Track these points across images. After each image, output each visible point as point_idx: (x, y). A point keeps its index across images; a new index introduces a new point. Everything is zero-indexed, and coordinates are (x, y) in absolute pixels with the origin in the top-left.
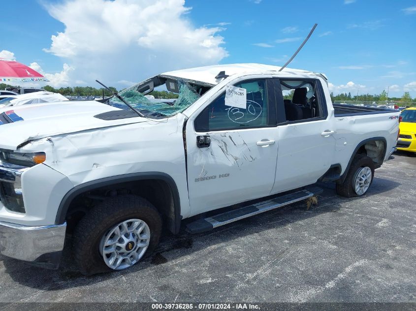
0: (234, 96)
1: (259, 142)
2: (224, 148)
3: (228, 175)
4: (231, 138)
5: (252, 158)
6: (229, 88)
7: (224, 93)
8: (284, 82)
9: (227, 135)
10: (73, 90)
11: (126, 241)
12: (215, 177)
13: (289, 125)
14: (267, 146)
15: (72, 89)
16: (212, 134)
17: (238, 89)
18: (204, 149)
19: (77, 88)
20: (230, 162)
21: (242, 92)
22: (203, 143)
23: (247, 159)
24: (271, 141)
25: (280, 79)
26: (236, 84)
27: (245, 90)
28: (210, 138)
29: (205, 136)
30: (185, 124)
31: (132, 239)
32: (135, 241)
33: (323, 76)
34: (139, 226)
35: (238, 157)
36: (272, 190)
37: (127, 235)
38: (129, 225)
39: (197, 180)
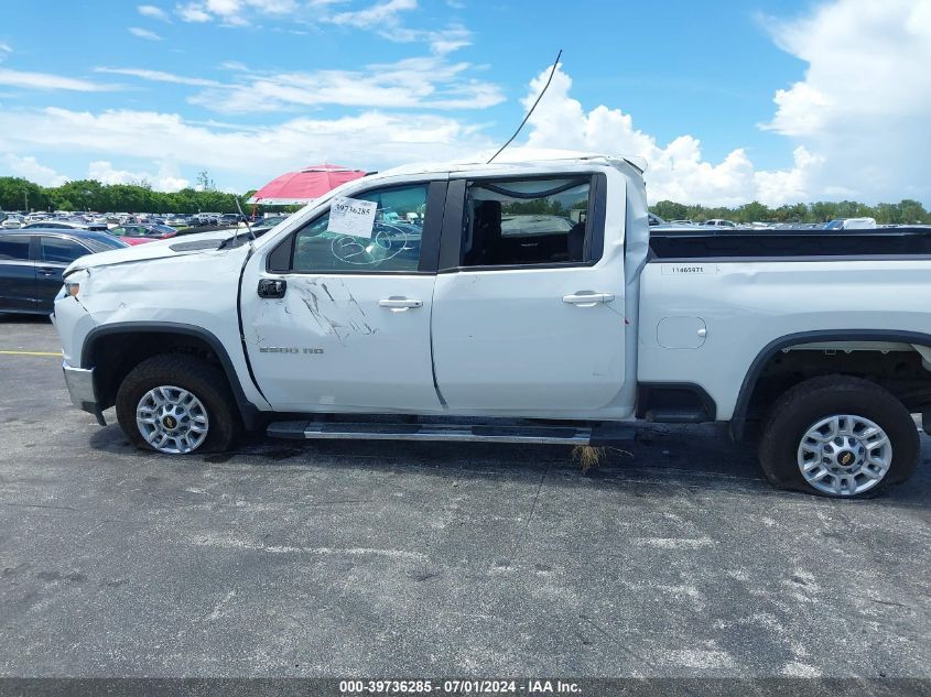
0: (349, 215)
1: (385, 301)
2: (312, 303)
3: (322, 351)
4: (325, 288)
5: (369, 328)
6: (337, 202)
7: (328, 211)
9: (319, 283)
10: (809, 209)
11: (165, 413)
13: (461, 273)
14: (405, 309)
15: (805, 208)
16: (291, 278)
17: (358, 204)
18: (272, 302)
19: (820, 204)
20: (322, 330)
21: (366, 208)
22: (271, 291)
23: (356, 328)
24: (411, 300)
25: (468, 179)
26: (358, 195)
27: (375, 204)
28: (284, 285)
29: (275, 281)
30: (248, 259)
31: (173, 412)
32: (179, 418)
33: (631, 164)
34: (189, 399)
35: (339, 322)
36: (443, 402)
37: (169, 408)
38: (175, 395)
39: (262, 350)
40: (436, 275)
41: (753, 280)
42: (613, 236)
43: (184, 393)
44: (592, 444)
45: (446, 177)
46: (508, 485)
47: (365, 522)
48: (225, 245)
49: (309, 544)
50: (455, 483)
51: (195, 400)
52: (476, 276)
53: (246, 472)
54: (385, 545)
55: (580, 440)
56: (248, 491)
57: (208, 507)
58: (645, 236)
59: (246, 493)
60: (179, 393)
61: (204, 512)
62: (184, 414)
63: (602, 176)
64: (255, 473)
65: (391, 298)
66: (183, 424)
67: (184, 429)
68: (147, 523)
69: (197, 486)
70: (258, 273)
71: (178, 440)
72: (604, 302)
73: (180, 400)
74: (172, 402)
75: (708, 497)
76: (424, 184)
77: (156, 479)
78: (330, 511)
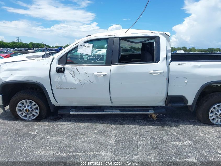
0: (84, 48)
1: (96, 73)
2: (73, 74)
3: (76, 89)
4: (77, 69)
5: (91, 81)
6: (80, 44)
7: (77, 46)
8: (128, 39)
9: (75, 68)
11: (27, 108)
12: (68, 88)
13: (119, 65)
14: (102, 76)
16: (66, 66)
17: (87, 44)
18: (60, 74)
20: (76, 82)
21: (89, 46)
22: (60, 71)
23: (87, 81)
24: (104, 73)
25: (120, 38)
26: (87, 42)
27: (92, 45)
28: (64, 69)
29: (61, 68)
30: (53, 61)
31: (29, 108)
32: (30, 110)
33: (166, 34)
34: (35, 105)
35: (81, 80)
36: (112, 102)
37: (28, 106)
38: (31, 103)
39: (57, 88)
40: (111, 66)
41: (200, 67)
42: (163, 54)
43: (34, 103)
44: (154, 113)
45: (113, 37)
46: (126, 126)
47: (90, 142)
48: (43, 56)
49: (75, 152)
50: (111, 127)
51: (37, 106)
52: (123, 66)
53: (47, 125)
54: (98, 150)
55: (151, 112)
56: (49, 132)
57: (38, 139)
58: (170, 54)
59: (49, 133)
60: (32, 102)
61: (37, 141)
62: (32, 109)
63: (159, 37)
64: (50, 126)
65: (97, 73)
66: (31, 112)
67: (31, 113)
68: (19, 147)
69: (33, 131)
70: (56, 65)
71: (28, 116)
72: (161, 73)
73: (32, 105)
74: (29, 105)
75: (181, 127)
76: (107, 39)
77: (19, 130)
78: (77, 139)
